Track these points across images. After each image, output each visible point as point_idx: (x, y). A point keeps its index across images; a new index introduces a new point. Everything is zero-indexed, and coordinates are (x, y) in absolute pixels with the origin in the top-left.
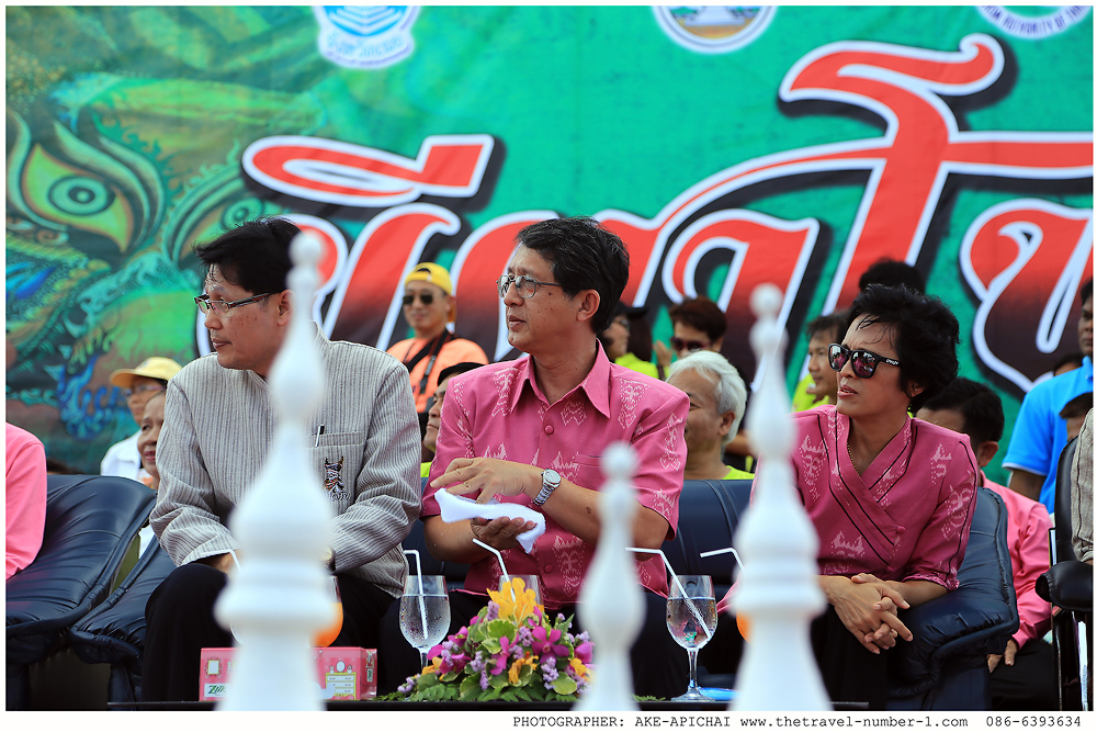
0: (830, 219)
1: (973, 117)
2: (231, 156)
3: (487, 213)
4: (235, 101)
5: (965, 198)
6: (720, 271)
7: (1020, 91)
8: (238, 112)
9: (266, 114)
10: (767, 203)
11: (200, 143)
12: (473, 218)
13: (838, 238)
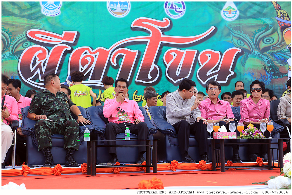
0: (140, 50)
1: (165, 33)
2: (24, 33)
3: (76, 46)
4: (24, 21)
5: (164, 47)
6: (121, 59)
7: (173, 28)
8: (25, 24)
9: (31, 24)
10: (129, 47)
11: (18, 29)
12: (74, 47)
13: (142, 54)
